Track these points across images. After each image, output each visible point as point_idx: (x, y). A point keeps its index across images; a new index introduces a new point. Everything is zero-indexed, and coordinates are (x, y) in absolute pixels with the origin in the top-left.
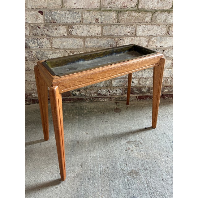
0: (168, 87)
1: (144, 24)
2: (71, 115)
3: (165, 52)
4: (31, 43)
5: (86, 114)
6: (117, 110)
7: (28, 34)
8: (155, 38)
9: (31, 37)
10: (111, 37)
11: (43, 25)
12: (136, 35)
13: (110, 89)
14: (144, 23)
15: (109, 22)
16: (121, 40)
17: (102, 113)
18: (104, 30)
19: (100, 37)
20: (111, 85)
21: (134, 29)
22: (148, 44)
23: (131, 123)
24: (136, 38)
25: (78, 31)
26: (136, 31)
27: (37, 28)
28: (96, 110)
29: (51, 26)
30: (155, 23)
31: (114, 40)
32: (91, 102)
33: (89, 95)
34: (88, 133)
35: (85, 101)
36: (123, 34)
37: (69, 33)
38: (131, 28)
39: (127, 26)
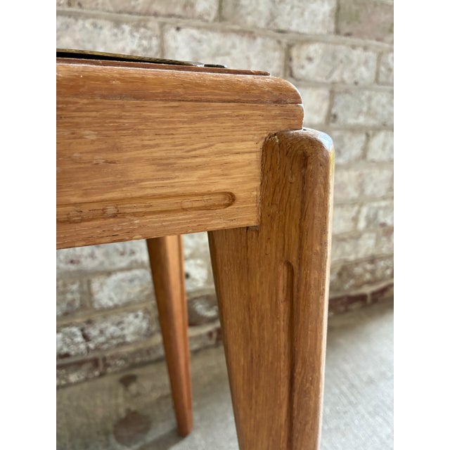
1: (194, 27)
6: (132, 428)
13: (88, 322)
14: (193, 22)
20: (91, 302)
38: (141, 38)
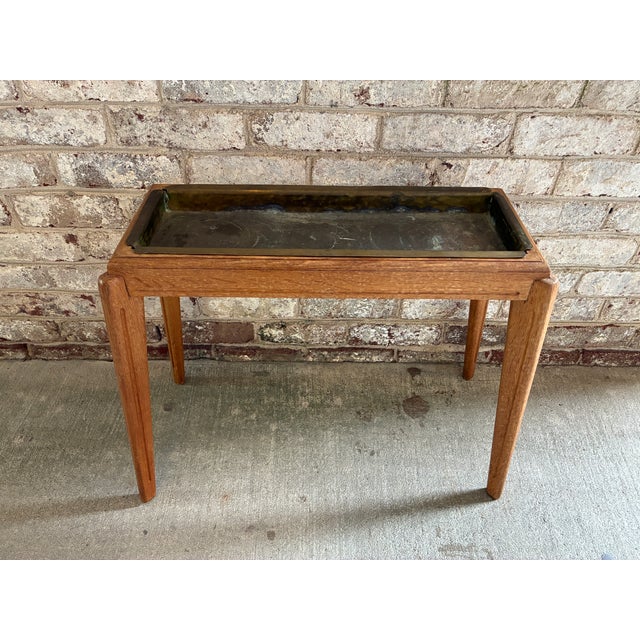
0: (608, 329)
1: (549, 114)
2: (253, 417)
3: (616, 214)
4: (115, 171)
5: (304, 414)
6: (415, 406)
7: (102, 140)
8: (585, 163)
9: (111, 149)
10: (414, 155)
11: (154, 109)
12: (511, 151)
13: (395, 326)
14: (550, 110)
15: (408, 103)
16: (450, 166)
17: (359, 413)
18: (387, 132)
19: (370, 156)
20: (400, 314)
21: (508, 129)
22: (555, 184)
23: (462, 466)
24: (509, 161)
25: (287, 132)
26: (513, 135)
27: (134, 120)
28: (338, 401)
29: (184, 111)
30: (594, 111)
31: (424, 167)
32: (325, 362)
33: (317, 340)
34: (309, 497)
35: (302, 359)
36: (460, 149)
37: (252, 140)
38: (496, 128)
39: (479, 117)
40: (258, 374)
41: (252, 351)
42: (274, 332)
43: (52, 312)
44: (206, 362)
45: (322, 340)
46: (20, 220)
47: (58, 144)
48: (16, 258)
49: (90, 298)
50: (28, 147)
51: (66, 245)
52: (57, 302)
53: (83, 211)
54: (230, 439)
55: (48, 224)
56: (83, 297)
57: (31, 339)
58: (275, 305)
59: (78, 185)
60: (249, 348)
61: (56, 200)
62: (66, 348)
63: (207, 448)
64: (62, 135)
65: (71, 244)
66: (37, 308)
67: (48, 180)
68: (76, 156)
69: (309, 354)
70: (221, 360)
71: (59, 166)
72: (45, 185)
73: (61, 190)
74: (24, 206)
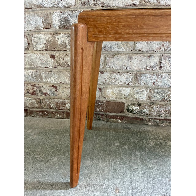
2: (126, 147)
5: (153, 148)
7: (73, 4)
9: (77, 8)
32: (157, 125)
33: (155, 113)
35: (146, 123)
40: (125, 128)
41: (122, 118)
42: (134, 108)
43: (39, 94)
44: (100, 122)
45: (157, 113)
46: (33, 47)
47: (54, 7)
48: (29, 66)
49: (56, 87)
50: (42, 9)
51: (50, 59)
52: (42, 89)
53: (59, 42)
54: (116, 157)
55: (44, 49)
56: (53, 86)
57: (30, 107)
58: (137, 93)
59: (60, 28)
60: (121, 116)
61: (49, 36)
62: (42, 112)
63: (104, 160)
64: (57, 2)
65: (52, 59)
66: (34, 91)
67: (48, 26)
68: (61, 12)
69: (149, 121)
70: (108, 121)
71: (53, 18)
72: (46, 29)
73: (52, 31)
74: (36, 40)
